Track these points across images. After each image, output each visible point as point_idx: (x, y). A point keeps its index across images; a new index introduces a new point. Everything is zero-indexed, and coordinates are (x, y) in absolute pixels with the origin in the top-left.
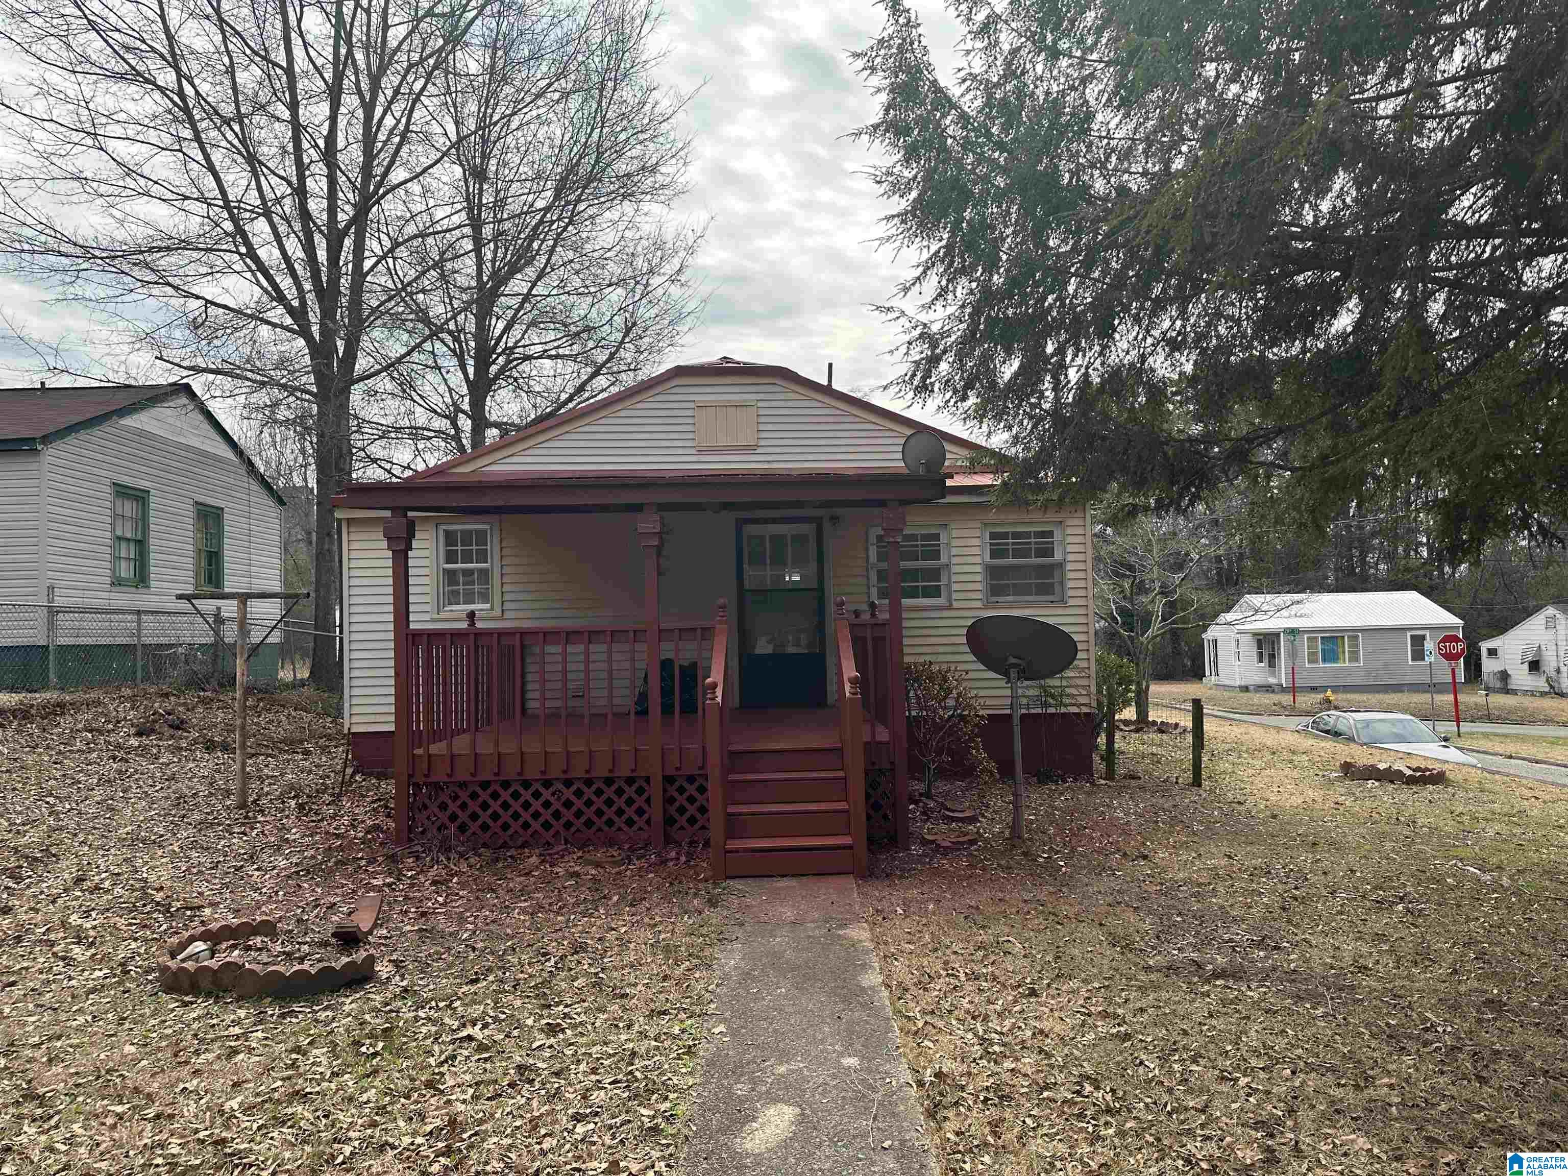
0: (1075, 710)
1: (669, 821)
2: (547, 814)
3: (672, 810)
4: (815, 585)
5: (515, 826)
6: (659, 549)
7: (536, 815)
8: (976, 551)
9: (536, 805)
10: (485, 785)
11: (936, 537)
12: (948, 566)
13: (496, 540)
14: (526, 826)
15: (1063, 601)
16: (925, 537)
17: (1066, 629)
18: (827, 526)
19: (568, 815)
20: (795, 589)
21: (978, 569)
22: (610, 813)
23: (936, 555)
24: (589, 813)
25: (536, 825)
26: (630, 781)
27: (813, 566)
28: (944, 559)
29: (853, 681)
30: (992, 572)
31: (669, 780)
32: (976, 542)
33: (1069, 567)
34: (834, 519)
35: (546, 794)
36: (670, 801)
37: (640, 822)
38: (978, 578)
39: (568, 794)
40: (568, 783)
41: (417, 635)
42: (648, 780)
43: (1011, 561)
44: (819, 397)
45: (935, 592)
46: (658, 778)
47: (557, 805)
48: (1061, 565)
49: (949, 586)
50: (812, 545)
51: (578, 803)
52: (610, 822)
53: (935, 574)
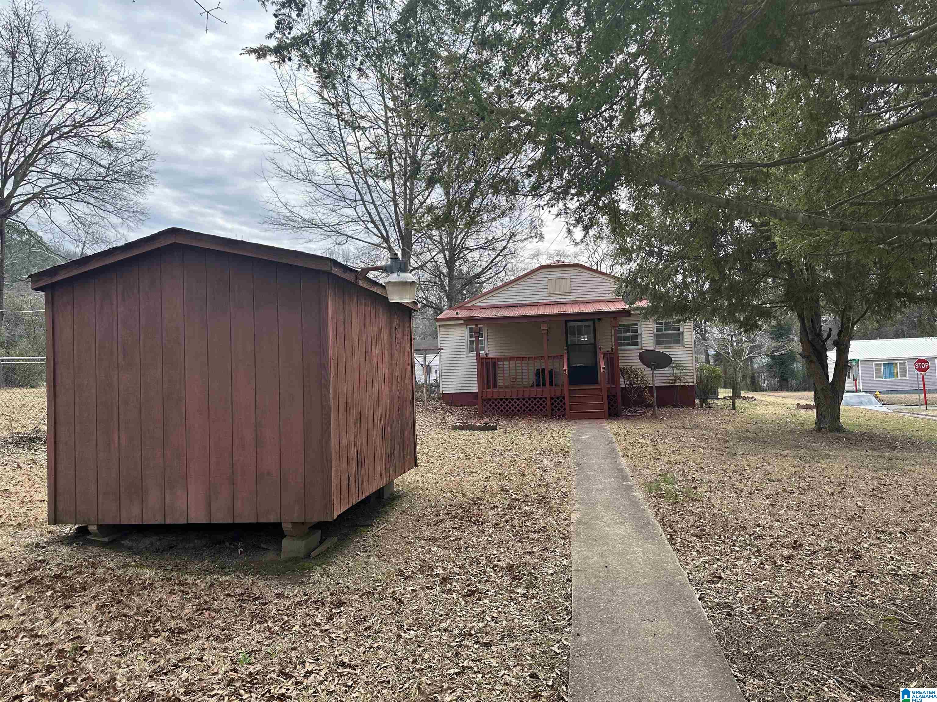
0: (687, 384)
1: (553, 410)
2: (518, 408)
3: (553, 407)
4: (592, 342)
5: (510, 411)
6: (547, 334)
7: (516, 408)
8: (651, 329)
9: (516, 405)
10: (501, 400)
11: (636, 325)
12: (641, 335)
13: (486, 330)
14: (513, 411)
15: (683, 346)
16: (632, 325)
17: (667, 353)
18: (597, 321)
19: (524, 408)
20: (585, 344)
21: (652, 335)
22: (536, 407)
23: (636, 331)
24: (530, 407)
25: (516, 410)
26: (541, 399)
27: (592, 335)
28: (639, 332)
29: (604, 368)
30: (657, 336)
31: (552, 398)
32: (651, 326)
33: (685, 334)
34: (599, 319)
35: (518, 402)
36: (552, 404)
37: (544, 410)
38: (652, 338)
39: (524, 402)
40: (524, 399)
41: (482, 359)
42: (546, 398)
43: (664, 332)
44: (594, 274)
45: (637, 344)
46: (548, 398)
47: (521, 405)
48: (682, 333)
49: (641, 342)
50: (592, 328)
51: (527, 405)
52: (536, 410)
53: (636, 337)
